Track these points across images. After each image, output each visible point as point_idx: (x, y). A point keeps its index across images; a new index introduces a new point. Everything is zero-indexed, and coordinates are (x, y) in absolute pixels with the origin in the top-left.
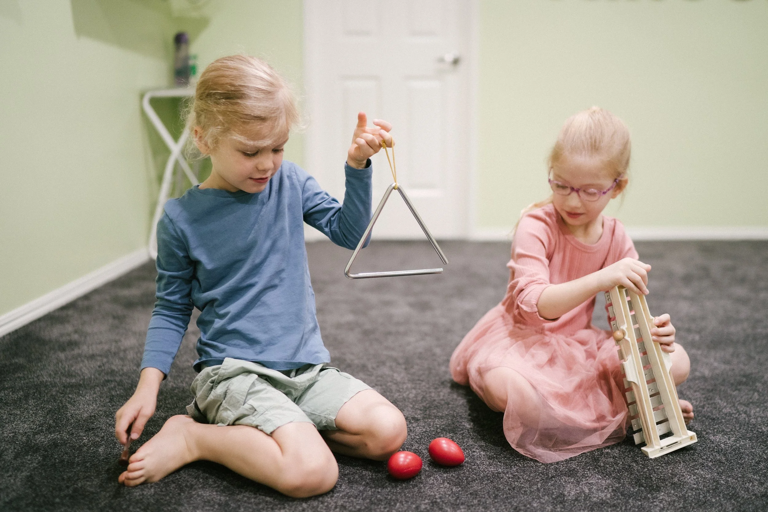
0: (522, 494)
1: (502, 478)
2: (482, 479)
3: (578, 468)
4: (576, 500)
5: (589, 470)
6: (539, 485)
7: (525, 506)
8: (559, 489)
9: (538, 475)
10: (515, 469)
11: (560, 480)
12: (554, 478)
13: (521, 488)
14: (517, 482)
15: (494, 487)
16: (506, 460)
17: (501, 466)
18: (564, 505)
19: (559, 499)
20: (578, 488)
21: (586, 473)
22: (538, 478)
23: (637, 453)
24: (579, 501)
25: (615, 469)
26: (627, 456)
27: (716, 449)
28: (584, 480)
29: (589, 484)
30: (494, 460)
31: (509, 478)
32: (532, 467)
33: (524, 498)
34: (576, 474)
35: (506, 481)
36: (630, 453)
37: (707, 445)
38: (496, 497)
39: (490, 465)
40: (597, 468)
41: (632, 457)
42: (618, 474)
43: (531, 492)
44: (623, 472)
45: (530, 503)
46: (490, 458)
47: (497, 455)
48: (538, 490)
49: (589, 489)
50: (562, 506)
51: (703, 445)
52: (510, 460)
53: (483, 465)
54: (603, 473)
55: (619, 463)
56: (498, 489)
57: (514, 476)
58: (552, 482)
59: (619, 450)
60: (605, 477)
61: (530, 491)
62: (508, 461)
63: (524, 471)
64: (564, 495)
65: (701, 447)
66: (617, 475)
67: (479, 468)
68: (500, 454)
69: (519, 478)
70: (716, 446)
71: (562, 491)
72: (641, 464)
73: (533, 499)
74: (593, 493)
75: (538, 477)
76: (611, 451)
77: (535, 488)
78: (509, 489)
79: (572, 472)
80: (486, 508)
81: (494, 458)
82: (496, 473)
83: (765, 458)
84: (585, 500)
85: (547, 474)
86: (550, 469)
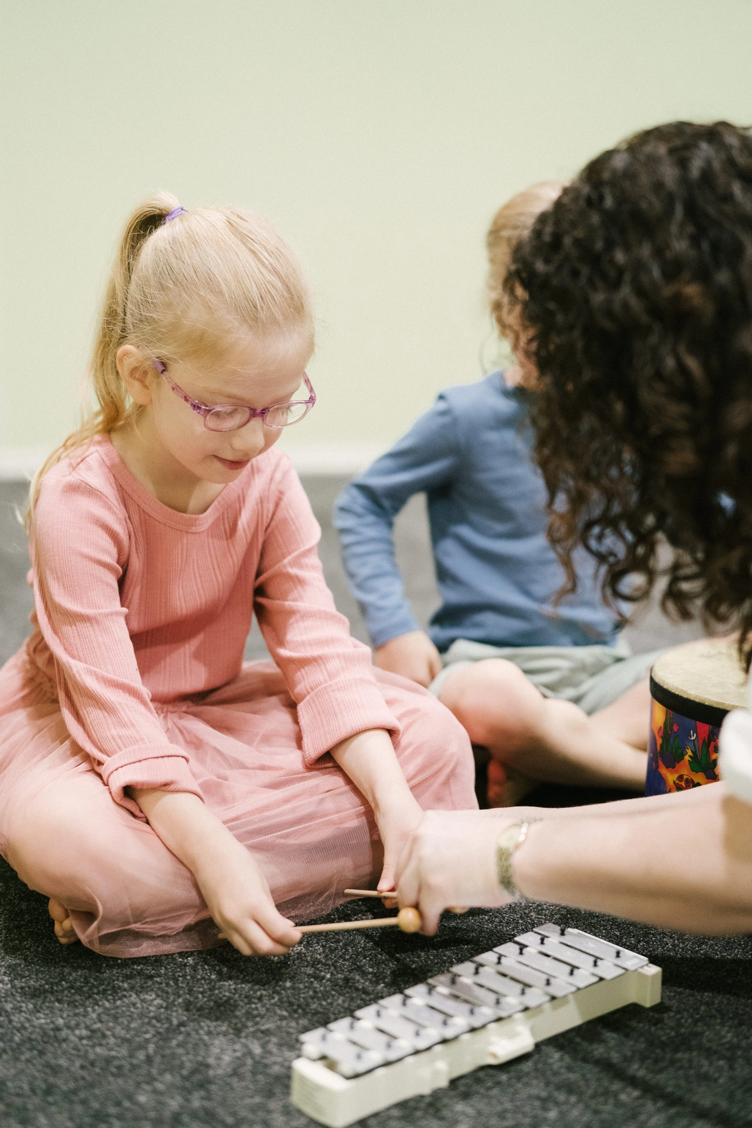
0: (113, 1075)
1: (65, 1040)
2: (16, 1051)
3: (237, 996)
4: (235, 1073)
5: (260, 999)
6: (151, 1048)
7: (118, 1104)
8: (196, 1055)
9: (149, 1023)
10: (94, 1016)
11: (197, 1031)
12: (184, 1026)
13: (108, 1060)
14: (101, 1045)
15: (48, 1065)
16: (73, 994)
17: (61, 1010)
18: (208, 1091)
19: (198, 1077)
20: (238, 1047)
21: (253, 1006)
22: (146, 1032)
23: (363, 948)
24: (241, 1077)
25: (315, 992)
26: (341, 957)
27: (522, 924)
28: (250, 1024)
29: (262, 1032)
30: (46, 997)
31: (81, 1038)
32: (134, 1005)
33: (116, 1084)
34: (232, 1011)
35: (76, 1048)
36: (347, 950)
37: (504, 918)
38: (49, 1091)
39: (37, 1010)
40: (279, 993)
41: (351, 957)
42: (324, 1003)
43: (134, 1067)
44: (333, 996)
45: (130, 1097)
46: (35, 994)
47: (52, 984)
48: (149, 1060)
49: (264, 1046)
50: (202, 1093)
51: (496, 917)
52: (84, 992)
53: (21, 1012)
54: (291, 1004)
55: (323, 978)
56: (55, 1070)
57: (93, 1031)
58: (181, 1038)
59: (323, 946)
60: (295, 1011)
61: (131, 1064)
62: (78, 998)
63: (115, 1018)
64: (207, 1066)
65: (492, 922)
66: (321, 1005)
67: (10, 1021)
68: (60, 981)
69: (104, 1036)
70: (521, 917)
71: (204, 1057)
72: (371, 973)
73: (138, 1085)
74: (270, 1053)
75: (149, 1028)
76: (307, 949)
77: (141, 1055)
78: (82, 1067)
79: (222, 1008)
80: (24, 1121)
81: (45, 991)
82: (53, 1030)
83: (617, 936)
84: (254, 1073)
85: (169, 1020)
86: (175, 1006)
